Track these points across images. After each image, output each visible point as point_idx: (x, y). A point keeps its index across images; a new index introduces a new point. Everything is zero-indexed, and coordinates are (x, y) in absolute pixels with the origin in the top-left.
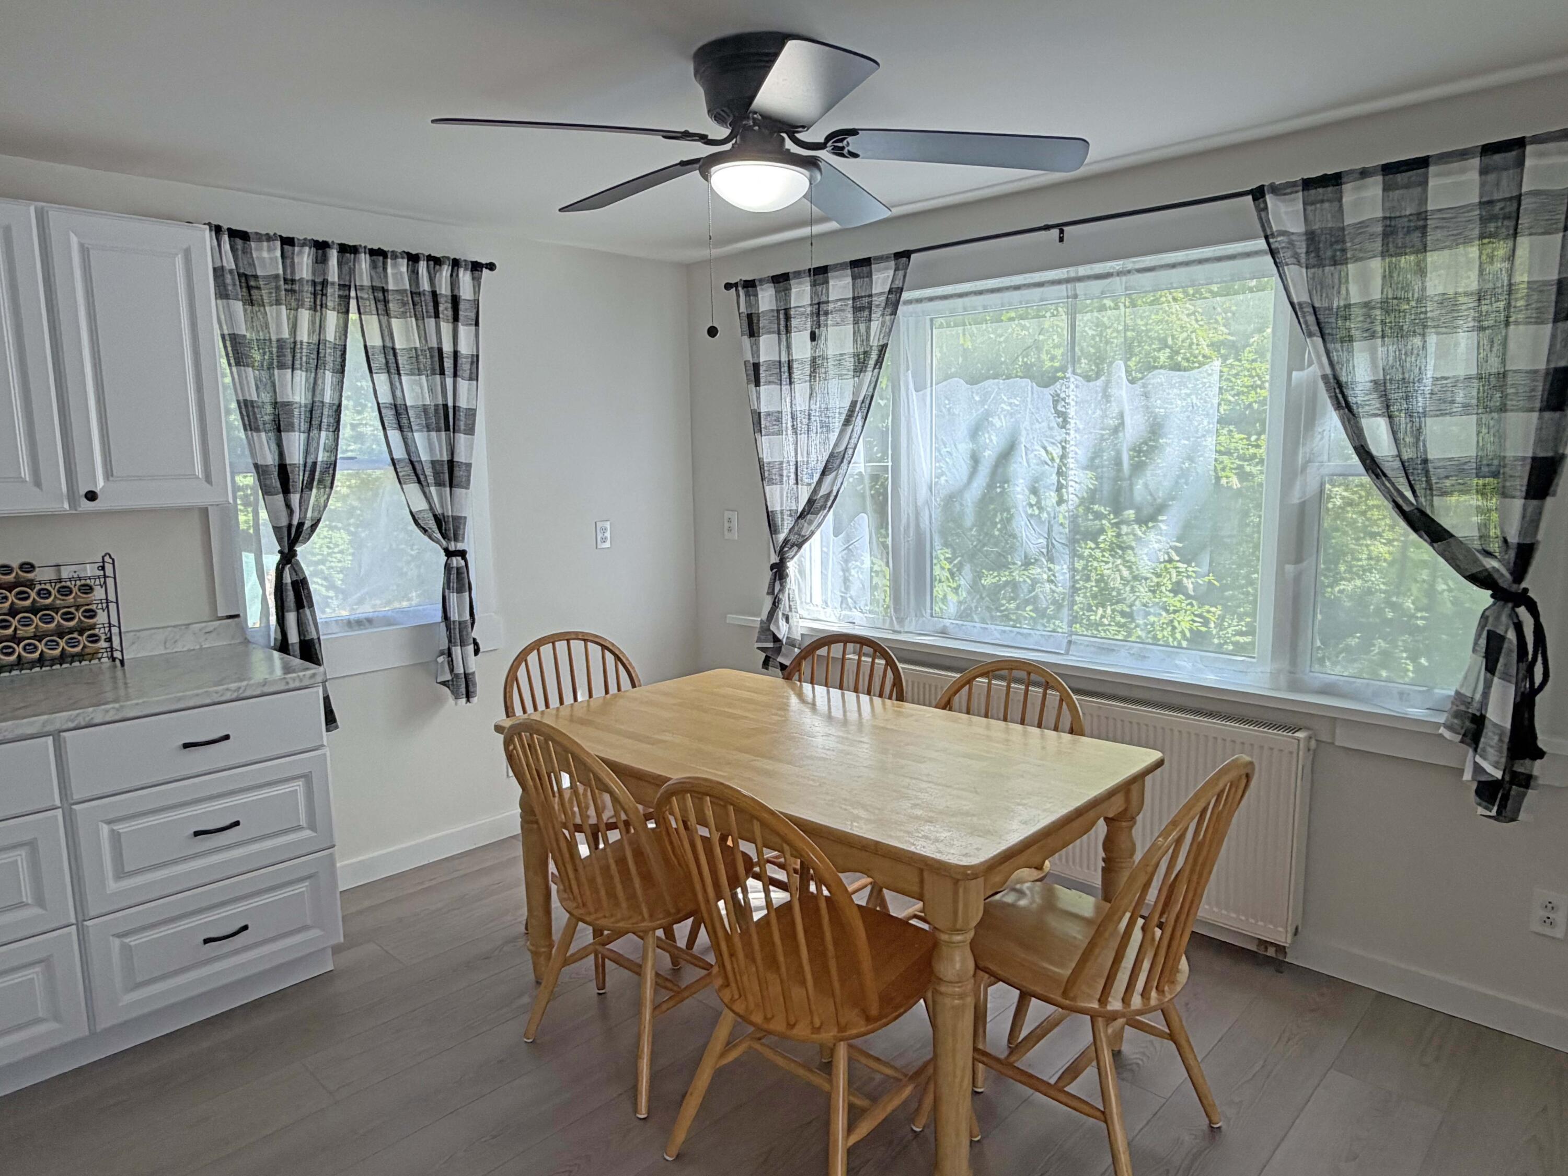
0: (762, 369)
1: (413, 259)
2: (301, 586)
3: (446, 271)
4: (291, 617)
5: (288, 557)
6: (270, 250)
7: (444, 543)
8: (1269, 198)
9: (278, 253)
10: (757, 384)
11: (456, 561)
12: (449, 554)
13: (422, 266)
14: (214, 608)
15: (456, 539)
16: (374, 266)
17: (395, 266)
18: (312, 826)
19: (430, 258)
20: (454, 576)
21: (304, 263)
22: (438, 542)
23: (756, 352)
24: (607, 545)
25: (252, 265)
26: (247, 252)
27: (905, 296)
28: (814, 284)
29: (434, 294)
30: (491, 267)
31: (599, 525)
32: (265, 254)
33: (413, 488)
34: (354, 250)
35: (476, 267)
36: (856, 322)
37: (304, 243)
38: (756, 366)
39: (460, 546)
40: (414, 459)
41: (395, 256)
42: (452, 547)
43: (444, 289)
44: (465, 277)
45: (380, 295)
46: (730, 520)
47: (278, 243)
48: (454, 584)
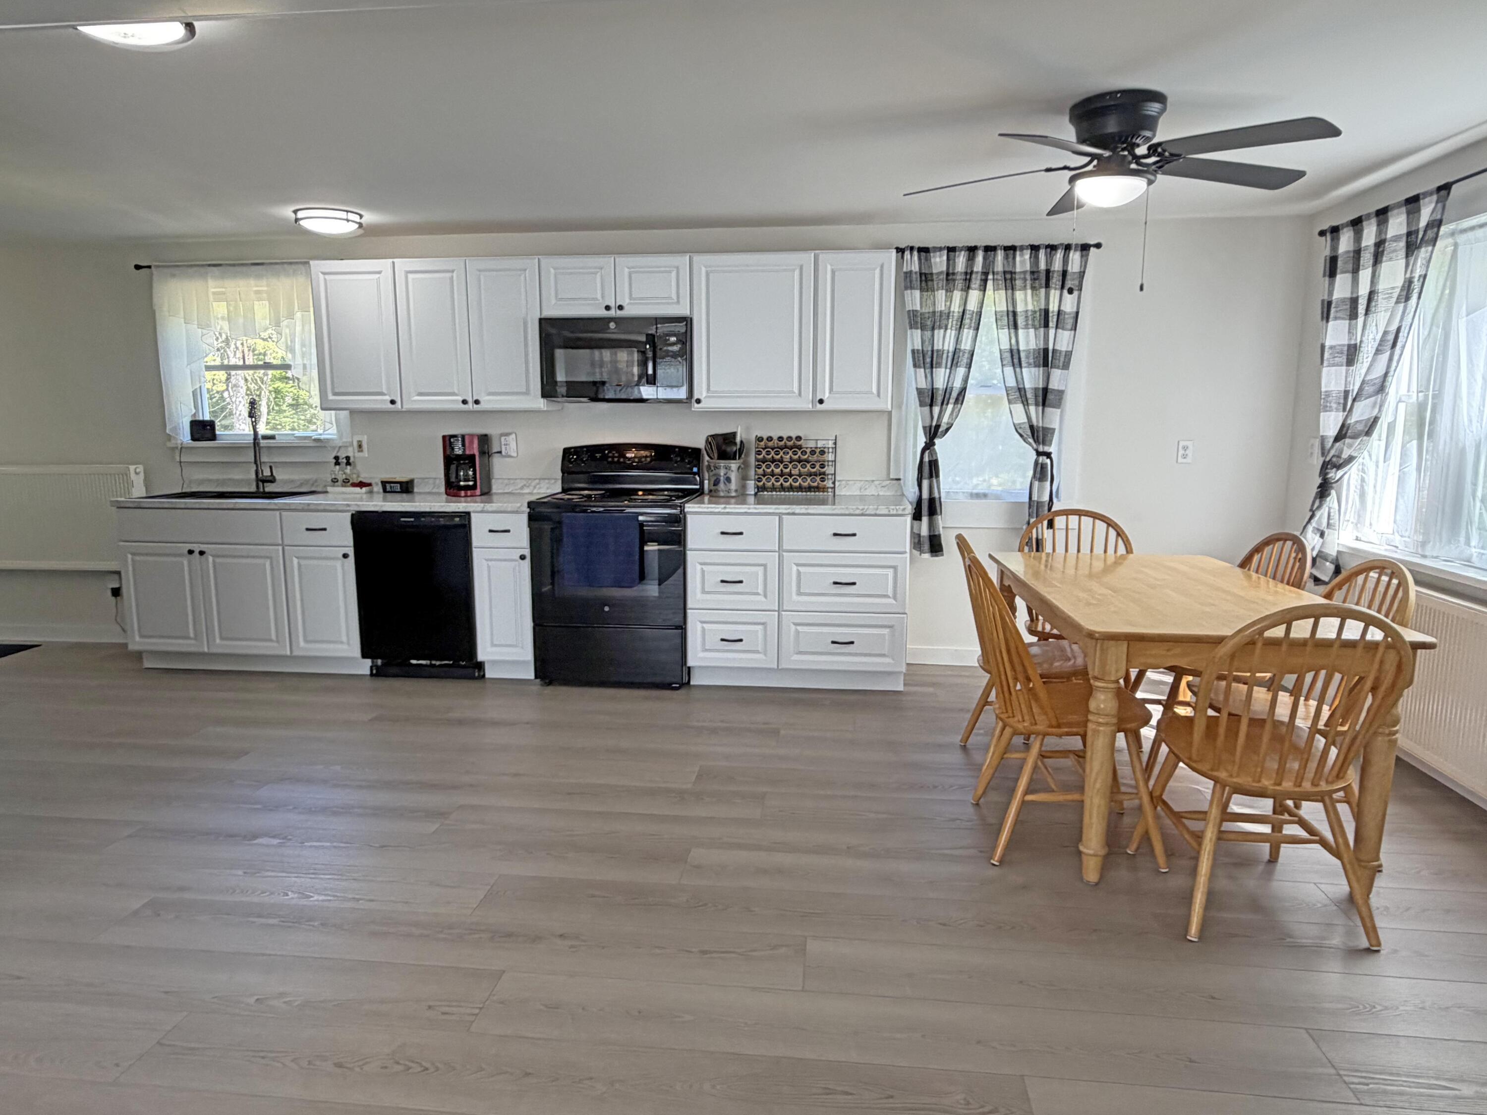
0: (1333, 305)
1: (1035, 248)
2: (934, 467)
3: (1059, 255)
4: (925, 483)
5: (929, 446)
6: (941, 256)
7: (1035, 446)
9: (945, 258)
10: (1327, 321)
11: (1042, 459)
12: (1039, 454)
13: (1042, 254)
14: (889, 473)
15: (1044, 443)
16: (1006, 257)
17: (1022, 255)
19: (1047, 247)
20: (1039, 469)
21: (961, 261)
22: (1030, 444)
23: (1331, 293)
24: (1188, 460)
25: (930, 267)
26: (927, 259)
28: (1379, 223)
29: (1048, 272)
30: (1098, 246)
31: (1182, 444)
32: (938, 260)
33: (1019, 408)
34: (994, 248)
35: (1085, 248)
36: (1407, 256)
37: (961, 249)
38: (1329, 303)
39: (1047, 449)
40: (1021, 386)
41: (1022, 248)
42: (1041, 449)
43: (1057, 266)
44: (1075, 257)
45: (1008, 276)
47: (946, 252)
48: (1038, 476)
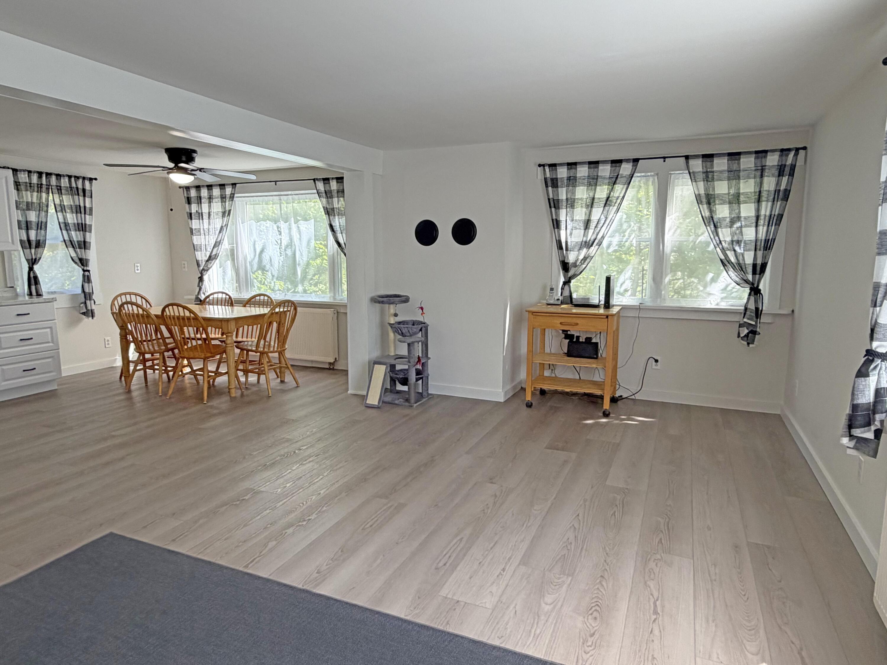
0: (193, 215)
1: (70, 177)
2: (36, 278)
3: (81, 181)
4: (33, 288)
5: (31, 269)
6: (24, 174)
7: (83, 267)
8: (316, 181)
9: (27, 175)
10: (191, 219)
11: (87, 273)
12: (84, 271)
13: (73, 179)
14: (6, 284)
15: (86, 266)
16: (57, 179)
17: (64, 179)
18: (53, 342)
19: (75, 177)
20: (86, 278)
21: (35, 179)
22: (80, 267)
23: (190, 209)
24: (139, 271)
25: (18, 178)
26: (16, 175)
27: (236, 195)
28: (208, 190)
29: (77, 188)
30: (96, 179)
31: (136, 265)
32: (23, 176)
33: (71, 250)
34: (50, 174)
35: (91, 179)
36: (222, 202)
37: (35, 172)
38: (191, 214)
39: (88, 269)
40: (72, 240)
41: (64, 176)
42: (85, 268)
43: (80, 186)
44: (87, 183)
45: (59, 188)
46: (184, 264)
47: (27, 173)
48: (86, 280)
